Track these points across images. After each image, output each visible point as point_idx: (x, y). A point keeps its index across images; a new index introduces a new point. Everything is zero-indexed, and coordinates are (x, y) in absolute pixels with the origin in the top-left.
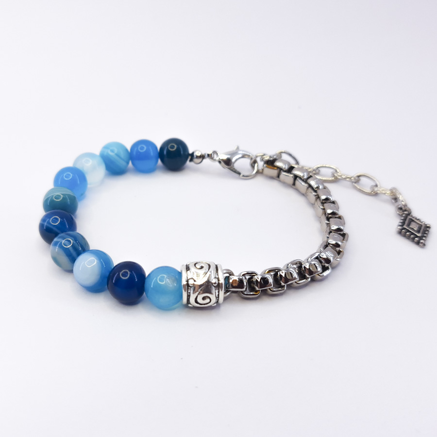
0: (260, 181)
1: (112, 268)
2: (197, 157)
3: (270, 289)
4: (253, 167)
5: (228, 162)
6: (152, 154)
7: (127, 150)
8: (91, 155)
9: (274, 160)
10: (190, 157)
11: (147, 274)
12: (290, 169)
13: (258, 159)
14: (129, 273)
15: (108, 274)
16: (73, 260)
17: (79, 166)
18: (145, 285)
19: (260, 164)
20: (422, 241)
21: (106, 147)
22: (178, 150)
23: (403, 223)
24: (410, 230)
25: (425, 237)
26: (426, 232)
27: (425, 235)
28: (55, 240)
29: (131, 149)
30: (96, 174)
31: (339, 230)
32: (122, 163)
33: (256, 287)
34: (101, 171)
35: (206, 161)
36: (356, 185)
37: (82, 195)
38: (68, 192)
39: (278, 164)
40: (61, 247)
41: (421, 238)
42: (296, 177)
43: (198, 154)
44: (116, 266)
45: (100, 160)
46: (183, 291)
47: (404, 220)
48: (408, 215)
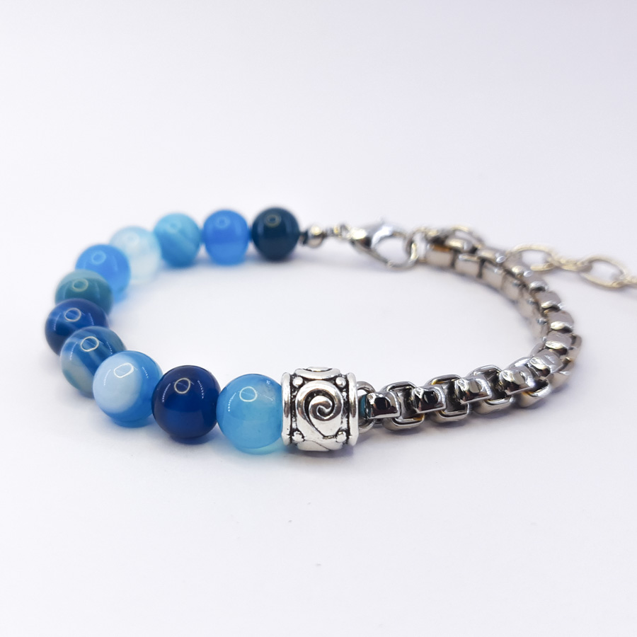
1: (161, 378)
2: (315, 237)
3: (440, 412)
4: (409, 252)
5: (366, 243)
8: (139, 231)
9: (447, 237)
10: (301, 239)
12: (473, 251)
13: (418, 238)
14: (189, 382)
17: (118, 245)
18: (217, 406)
21: (165, 220)
30: (145, 261)
31: (566, 330)
32: (188, 246)
33: (416, 409)
36: (584, 275)
39: (454, 243)
40: (78, 350)
42: (483, 261)
43: (316, 231)
46: (284, 418)
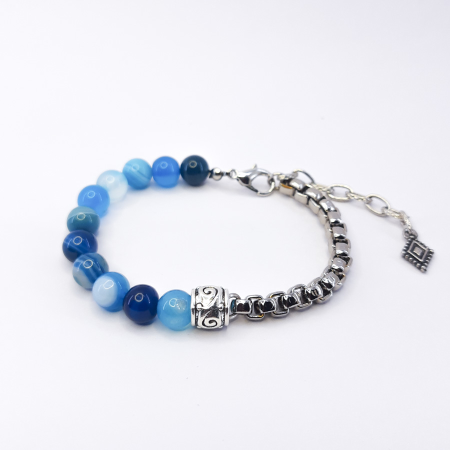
0: (276, 199)
1: (129, 290)
2: (217, 174)
3: (273, 312)
5: (246, 181)
6: (173, 170)
7: (148, 166)
8: (113, 173)
9: (290, 180)
10: (209, 174)
11: (160, 297)
12: (306, 188)
13: (275, 178)
15: (124, 296)
16: (93, 281)
17: (102, 184)
19: (277, 183)
20: (423, 267)
21: (128, 164)
22: (198, 167)
23: (408, 248)
24: (413, 255)
25: (427, 262)
26: (429, 258)
27: (427, 261)
28: (77, 260)
29: (153, 166)
30: (118, 190)
31: (344, 254)
32: (144, 180)
33: (261, 311)
34: (124, 186)
35: (225, 178)
36: (368, 206)
37: (104, 212)
38: (91, 212)
39: (293, 184)
40: (82, 268)
41: (422, 264)
42: (309, 198)
43: (217, 171)
44: (132, 288)
45: (122, 177)
46: (192, 315)
47: (409, 245)
48: (413, 239)
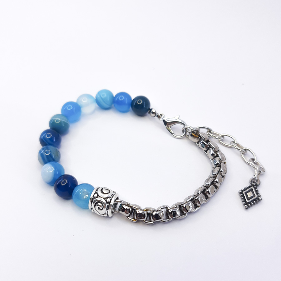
2: (153, 113)
7: (113, 96)
10: (149, 111)
17: (79, 103)
24: (245, 196)
26: (255, 201)
27: (252, 203)
36: (242, 155)
41: (247, 203)
47: (248, 188)
48: (253, 186)
